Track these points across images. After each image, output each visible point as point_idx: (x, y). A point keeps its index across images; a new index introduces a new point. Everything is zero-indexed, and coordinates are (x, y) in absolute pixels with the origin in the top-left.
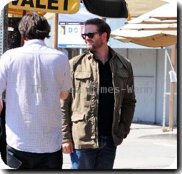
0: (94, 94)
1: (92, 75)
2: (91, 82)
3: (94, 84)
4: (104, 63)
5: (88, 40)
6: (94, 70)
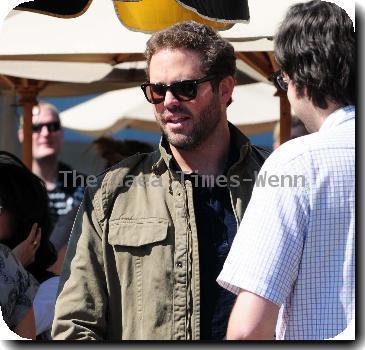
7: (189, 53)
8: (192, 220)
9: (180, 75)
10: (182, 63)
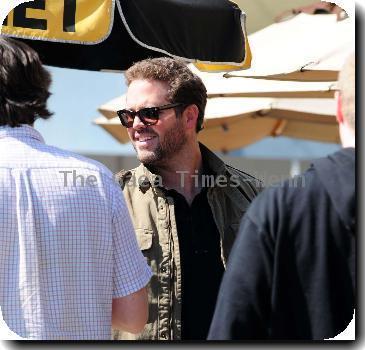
0: (164, 301)
1: (155, 239)
2: (153, 262)
3: (163, 270)
4: (189, 198)
5: (141, 131)
6: (160, 224)
7: (155, 83)
8: (174, 230)
9: (146, 102)
10: (149, 91)
